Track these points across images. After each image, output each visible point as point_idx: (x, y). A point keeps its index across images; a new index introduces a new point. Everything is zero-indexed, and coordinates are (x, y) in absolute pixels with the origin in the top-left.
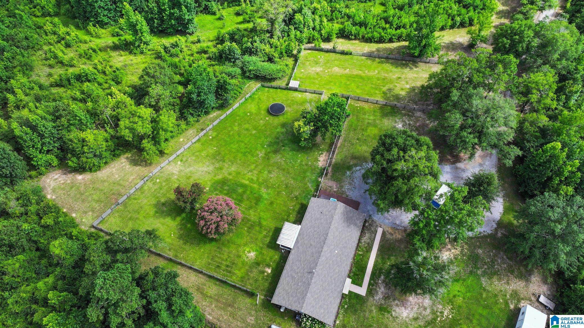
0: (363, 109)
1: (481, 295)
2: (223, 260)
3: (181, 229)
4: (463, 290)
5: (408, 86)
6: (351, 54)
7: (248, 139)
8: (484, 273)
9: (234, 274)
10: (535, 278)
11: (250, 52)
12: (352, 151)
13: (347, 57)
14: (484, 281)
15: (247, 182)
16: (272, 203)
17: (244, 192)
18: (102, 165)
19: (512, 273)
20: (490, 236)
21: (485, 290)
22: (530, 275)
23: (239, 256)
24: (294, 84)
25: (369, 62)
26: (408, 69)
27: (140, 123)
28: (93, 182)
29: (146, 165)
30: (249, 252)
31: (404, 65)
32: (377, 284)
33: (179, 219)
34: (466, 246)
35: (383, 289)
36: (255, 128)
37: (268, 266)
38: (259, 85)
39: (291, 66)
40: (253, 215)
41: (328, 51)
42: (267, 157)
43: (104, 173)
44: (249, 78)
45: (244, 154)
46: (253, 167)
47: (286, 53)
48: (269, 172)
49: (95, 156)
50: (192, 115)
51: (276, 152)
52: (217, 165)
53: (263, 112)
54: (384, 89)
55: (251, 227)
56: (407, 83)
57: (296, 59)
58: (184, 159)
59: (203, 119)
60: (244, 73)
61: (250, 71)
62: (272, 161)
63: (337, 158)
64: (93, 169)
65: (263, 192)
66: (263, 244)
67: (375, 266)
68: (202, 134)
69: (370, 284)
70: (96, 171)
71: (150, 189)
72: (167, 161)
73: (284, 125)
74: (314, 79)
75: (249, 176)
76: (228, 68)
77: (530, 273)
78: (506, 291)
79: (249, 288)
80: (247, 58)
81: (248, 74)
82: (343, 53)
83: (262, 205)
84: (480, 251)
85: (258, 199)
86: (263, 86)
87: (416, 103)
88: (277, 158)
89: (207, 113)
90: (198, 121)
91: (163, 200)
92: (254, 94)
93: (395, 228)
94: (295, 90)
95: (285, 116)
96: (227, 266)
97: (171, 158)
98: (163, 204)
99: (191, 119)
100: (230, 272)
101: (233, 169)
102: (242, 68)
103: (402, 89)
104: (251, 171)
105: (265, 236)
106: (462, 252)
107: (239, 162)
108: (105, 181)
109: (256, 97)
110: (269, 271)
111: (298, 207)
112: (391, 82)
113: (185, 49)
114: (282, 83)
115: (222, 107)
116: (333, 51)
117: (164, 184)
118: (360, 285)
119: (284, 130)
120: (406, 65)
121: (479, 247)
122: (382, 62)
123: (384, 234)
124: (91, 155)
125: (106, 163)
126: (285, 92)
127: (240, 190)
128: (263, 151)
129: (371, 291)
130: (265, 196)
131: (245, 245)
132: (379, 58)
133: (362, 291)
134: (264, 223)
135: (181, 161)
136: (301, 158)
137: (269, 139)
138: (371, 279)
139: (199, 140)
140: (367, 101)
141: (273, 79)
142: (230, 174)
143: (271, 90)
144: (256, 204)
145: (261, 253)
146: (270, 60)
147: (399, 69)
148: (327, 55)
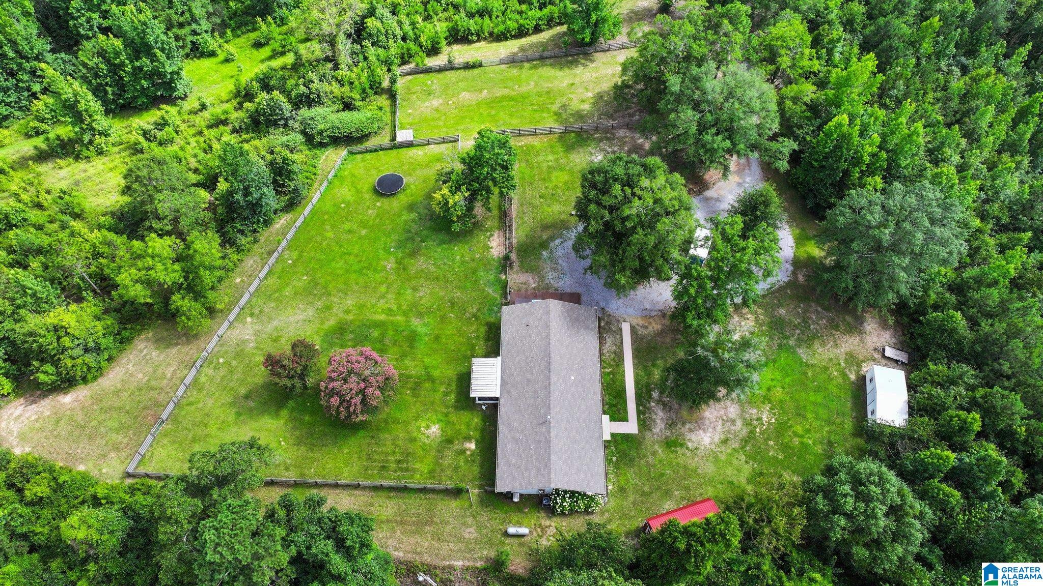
0: (533, 147)
1: (805, 373)
2: (387, 454)
3: (293, 428)
4: (778, 375)
5: (590, 94)
6: (480, 65)
7: (357, 246)
8: (800, 342)
9: (414, 471)
10: (871, 326)
11: (308, 100)
12: (538, 218)
13: (476, 71)
14: (802, 352)
15: (382, 317)
16: (437, 338)
17: (384, 334)
18: (104, 364)
19: (836, 328)
20: (788, 285)
21: (808, 365)
22: (862, 324)
23: (413, 440)
24: (403, 136)
25: (515, 71)
26: (580, 68)
27: (159, 266)
28: (96, 399)
29: (188, 342)
30: (428, 427)
31: (571, 63)
32: (649, 409)
33: (284, 413)
34: (760, 311)
35: (661, 414)
36: (364, 225)
37: (468, 439)
38: (343, 152)
39: (387, 109)
40: (412, 367)
41: (440, 70)
42: (401, 267)
43: (112, 378)
44: (322, 145)
45: (360, 272)
46: (383, 289)
47: (371, 88)
48: (415, 289)
49: (86, 350)
50: (242, 232)
51: (413, 254)
52: (320, 304)
53: (368, 196)
54: (555, 107)
55: (417, 388)
56: (587, 90)
57: (392, 95)
58: (256, 311)
59: (264, 235)
60: (309, 140)
61: (320, 133)
62: (412, 270)
63: (518, 234)
64: (89, 377)
65: (416, 323)
66: (447, 407)
67: (637, 383)
68: (272, 260)
69: (639, 413)
70: (95, 378)
71: (212, 379)
72: (226, 324)
73: (411, 207)
74: (434, 119)
75: (382, 304)
76: (277, 138)
77: (860, 321)
78: (837, 357)
79: (449, 484)
80: (305, 112)
81: (318, 139)
82: (468, 67)
83: (421, 347)
84: (782, 311)
85: (412, 339)
86: (351, 153)
87: (611, 117)
88: (419, 263)
89: (267, 223)
90: (256, 241)
91: (243, 391)
92: (340, 169)
93: (647, 316)
94: (409, 145)
95: (408, 192)
96: (399, 462)
97: (232, 317)
98: (247, 397)
99: (242, 240)
100: (407, 470)
101: (350, 302)
102: (304, 132)
103: (583, 101)
104: (383, 296)
105: (446, 394)
106: (757, 319)
107: (356, 288)
108: (120, 391)
109: (346, 173)
110: (473, 446)
111: (483, 330)
112: (561, 93)
113: (183, 127)
114: (383, 139)
115: (291, 205)
116: (450, 67)
117: (234, 363)
118: (625, 419)
119: (414, 215)
120: (574, 63)
121: (780, 306)
122: (535, 67)
123: (633, 329)
124: (78, 351)
125: (110, 359)
126: (394, 152)
127: (376, 334)
128: (392, 259)
129: (644, 423)
130: (422, 330)
131: (417, 418)
132: (529, 60)
133: (631, 427)
134: (436, 373)
135: (252, 315)
136: (460, 252)
137: (394, 237)
138: (638, 405)
139: (270, 272)
140: (534, 134)
141: (366, 137)
142: (348, 312)
143: (368, 156)
144: (412, 347)
145: (448, 423)
146: (348, 106)
147: (567, 70)
148: (441, 75)
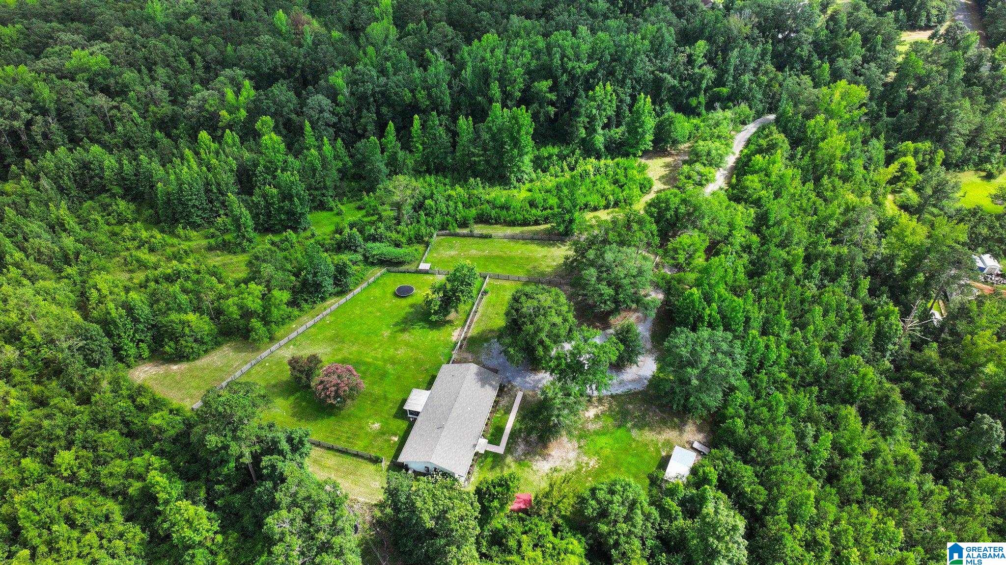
0: (504, 286)
1: (630, 445)
2: (343, 432)
3: (294, 407)
4: (611, 441)
5: (555, 263)
6: (490, 237)
7: (371, 321)
8: (635, 426)
9: (355, 444)
10: (690, 428)
11: (374, 239)
12: (490, 325)
13: (486, 240)
14: (635, 433)
15: (370, 360)
16: (399, 378)
17: (367, 370)
18: (201, 352)
19: (665, 423)
20: (640, 392)
21: (634, 440)
22: (685, 424)
23: (361, 428)
24: (424, 266)
25: (512, 244)
26: (556, 248)
28: (190, 370)
30: (373, 423)
31: (551, 244)
32: (516, 442)
33: (292, 398)
34: (614, 403)
35: (522, 446)
36: (379, 310)
37: (395, 435)
38: (384, 270)
39: (422, 252)
40: (377, 390)
41: (464, 236)
42: (393, 337)
43: (204, 361)
44: (373, 264)
45: (367, 335)
46: (377, 346)
47: (416, 239)
48: (396, 349)
49: (196, 341)
50: (306, 301)
51: (403, 330)
52: (336, 347)
53: (389, 296)
54: (529, 267)
55: (375, 401)
56: (554, 261)
57: (427, 244)
58: (298, 343)
59: (319, 306)
60: (366, 258)
61: (373, 257)
62: (399, 339)
63: (473, 331)
64: (191, 357)
65: (389, 367)
66: (389, 415)
67: (514, 426)
68: (316, 319)
69: (508, 444)
71: (258, 373)
72: (277, 345)
73: (412, 306)
74: (448, 262)
75: (373, 354)
76: (347, 255)
78: (658, 441)
79: (373, 453)
80: (370, 245)
81: (371, 260)
82: (482, 237)
83: (387, 380)
84: (631, 407)
85: (383, 375)
86: (389, 271)
87: (563, 278)
88: (406, 336)
89: (323, 299)
90: (313, 308)
91: (273, 382)
92: (378, 279)
93: (537, 391)
94: (426, 272)
95: (414, 298)
96: (349, 438)
97: (282, 342)
98: (274, 386)
99: (305, 306)
100: (351, 443)
101: (354, 349)
102: (364, 255)
103: (548, 266)
104: (375, 349)
105: (391, 408)
106: (610, 408)
107: (361, 342)
109: (381, 281)
110: (396, 439)
111: (429, 378)
112: (536, 260)
113: (297, 245)
114: (412, 267)
115: (341, 293)
116: (471, 235)
117: (274, 367)
118: (498, 445)
119: (412, 310)
120: (554, 245)
121: (630, 403)
122: (527, 244)
123: (524, 397)
126: (415, 275)
127: (363, 368)
128: (389, 331)
129: (509, 450)
130: (391, 371)
131: (369, 417)
132: (523, 239)
133: (500, 449)
134: (389, 396)
135: (294, 345)
136: (432, 334)
137: (396, 320)
138: (509, 438)
139: (314, 325)
140: (507, 279)
141: (400, 263)
142: (350, 354)
143: (399, 275)
144: (381, 379)
145: (387, 423)
146: (398, 245)
147: (546, 248)
148: (463, 239)
